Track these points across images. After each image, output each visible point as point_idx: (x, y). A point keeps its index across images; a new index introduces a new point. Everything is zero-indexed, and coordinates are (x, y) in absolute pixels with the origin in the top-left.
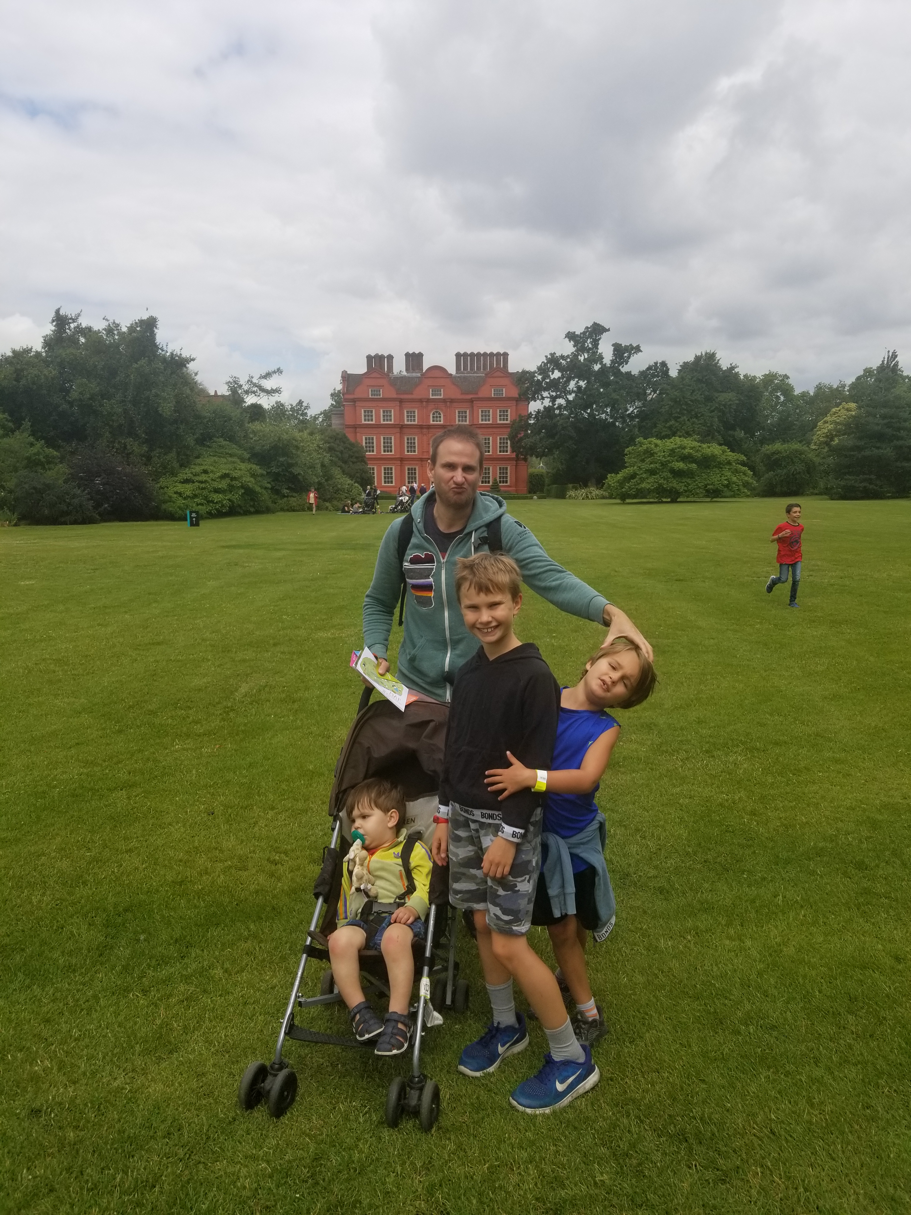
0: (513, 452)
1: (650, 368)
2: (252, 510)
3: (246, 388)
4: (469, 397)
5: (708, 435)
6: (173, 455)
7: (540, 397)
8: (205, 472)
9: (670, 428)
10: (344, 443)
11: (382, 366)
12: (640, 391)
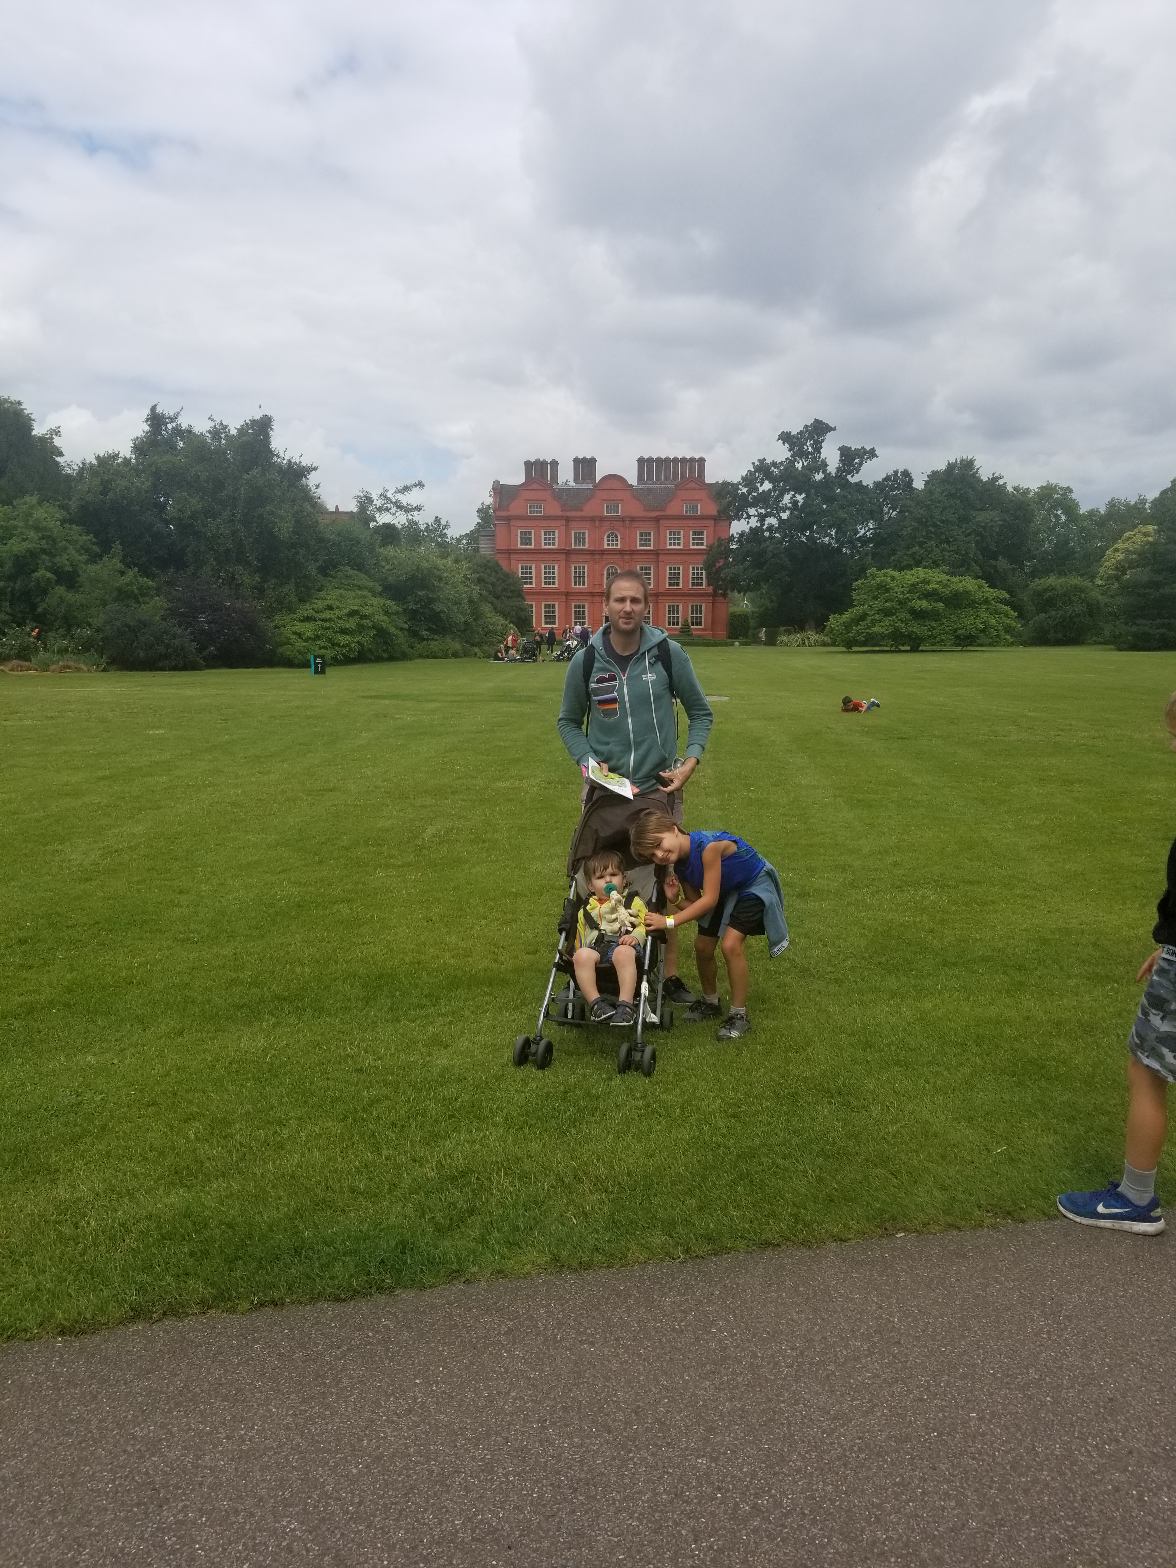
0: (709, 585)
1: (888, 478)
2: (385, 655)
3: (379, 504)
4: (655, 514)
5: (963, 566)
6: (290, 587)
7: (745, 515)
8: (330, 608)
9: (913, 556)
10: (496, 572)
11: (543, 474)
12: (874, 507)
